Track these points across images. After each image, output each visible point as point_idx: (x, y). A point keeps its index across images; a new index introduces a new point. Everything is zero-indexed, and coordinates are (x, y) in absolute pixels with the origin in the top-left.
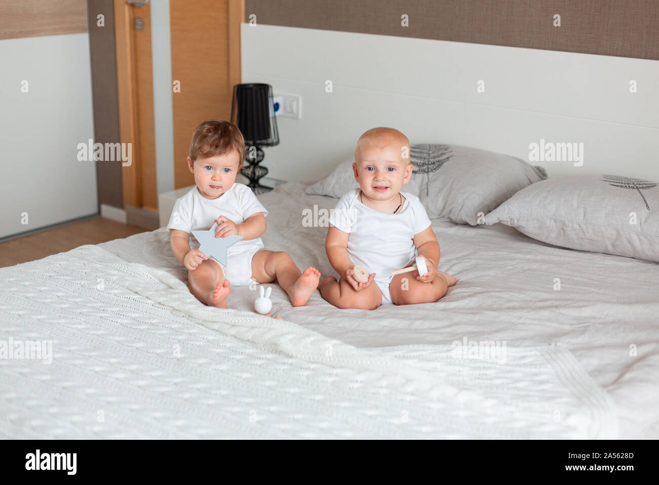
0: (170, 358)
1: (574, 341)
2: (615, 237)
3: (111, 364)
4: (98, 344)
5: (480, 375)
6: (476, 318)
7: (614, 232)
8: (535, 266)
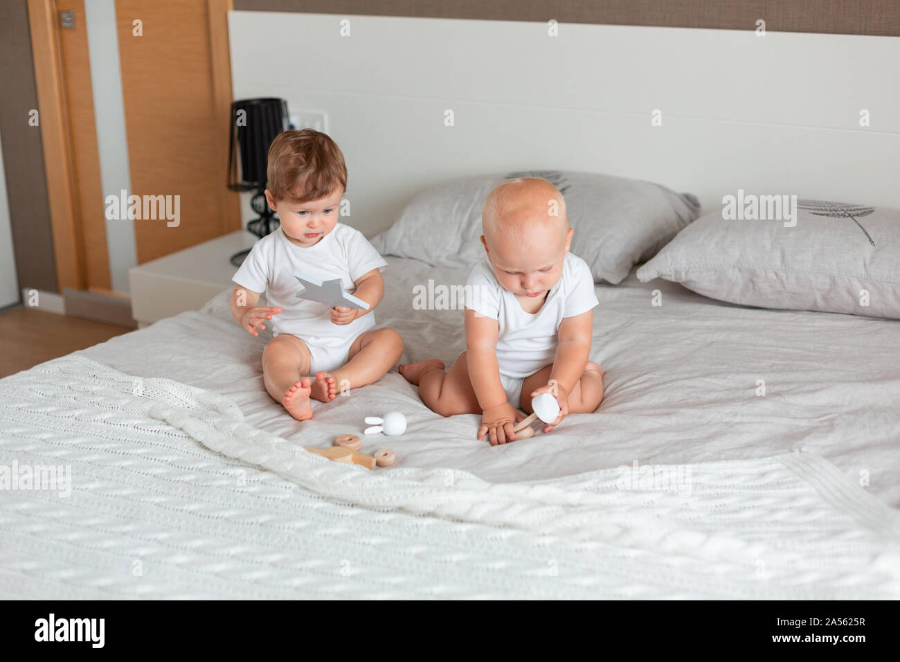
0: (248, 524)
1: (822, 442)
2: (827, 287)
3: (160, 542)
4: (128, 511)
5: (716, 506)
6: (673, 420)
7: (828, 281)
8: (721, 337)
